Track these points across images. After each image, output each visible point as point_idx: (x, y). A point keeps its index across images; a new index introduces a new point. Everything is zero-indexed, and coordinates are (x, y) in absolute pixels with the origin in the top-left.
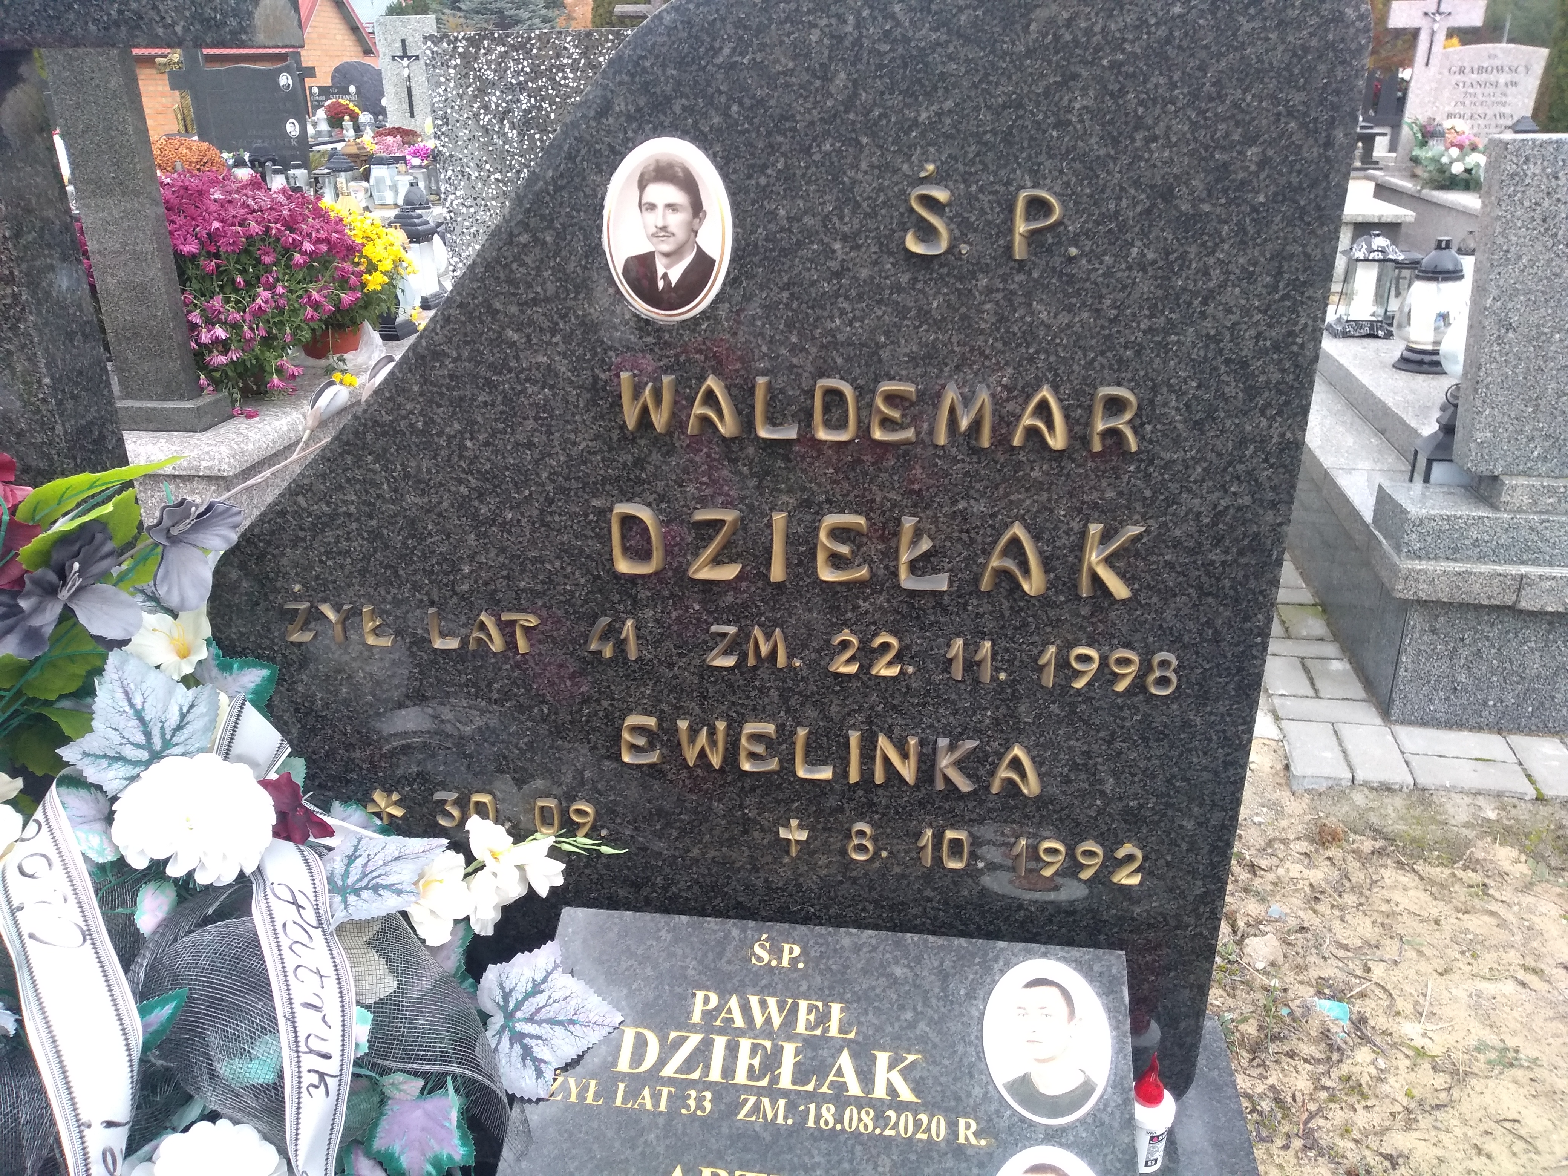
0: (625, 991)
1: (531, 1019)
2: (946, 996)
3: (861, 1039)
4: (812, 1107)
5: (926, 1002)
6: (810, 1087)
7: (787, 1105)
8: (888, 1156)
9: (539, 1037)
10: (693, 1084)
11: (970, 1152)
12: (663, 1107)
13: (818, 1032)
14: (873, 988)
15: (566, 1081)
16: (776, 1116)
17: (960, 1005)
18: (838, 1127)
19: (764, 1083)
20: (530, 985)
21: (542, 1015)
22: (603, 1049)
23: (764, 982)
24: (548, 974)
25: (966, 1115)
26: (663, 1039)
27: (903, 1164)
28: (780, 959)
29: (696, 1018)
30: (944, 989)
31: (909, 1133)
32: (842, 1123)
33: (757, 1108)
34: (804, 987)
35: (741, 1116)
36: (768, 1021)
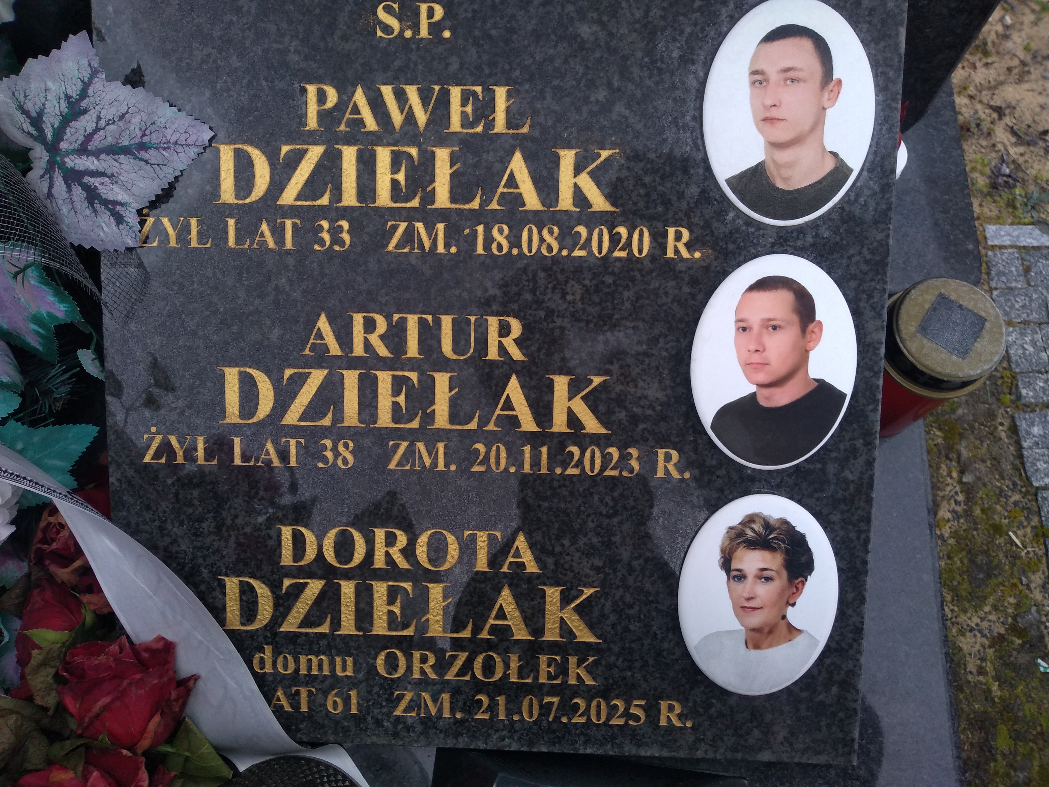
0: (208, 94)
1: (83, 150)
2: (653, 62)
3: (537, 133)
4: (480, 229)
5: (624, 73)
6: (475, 204)
7: (447, 230)
8: (578, 282)
9: (101, 174)
10: (323, 212)
11: (681, 267)
12: (289, 244)
13: (479, 129)
14: (551, 60)
15: (158, 223)
16: (434, 244)
17: (672, 74)
18: (515, 251)
19: (415, 203)
20: (64, 104)
21: (96, 142)
22: (196, 176)
23: (397, 63)
24: (86, 85)
25: (676, 223)
26: (272, 157)
27: (597, 290)
28: (416, 27)
29: (312, 122)
30: (649, 52)
31: (605, 251)
32: (520, 247)
33: (410, 235)
34: (455, 66)
35: (391, 247)
36: (410, 118)
